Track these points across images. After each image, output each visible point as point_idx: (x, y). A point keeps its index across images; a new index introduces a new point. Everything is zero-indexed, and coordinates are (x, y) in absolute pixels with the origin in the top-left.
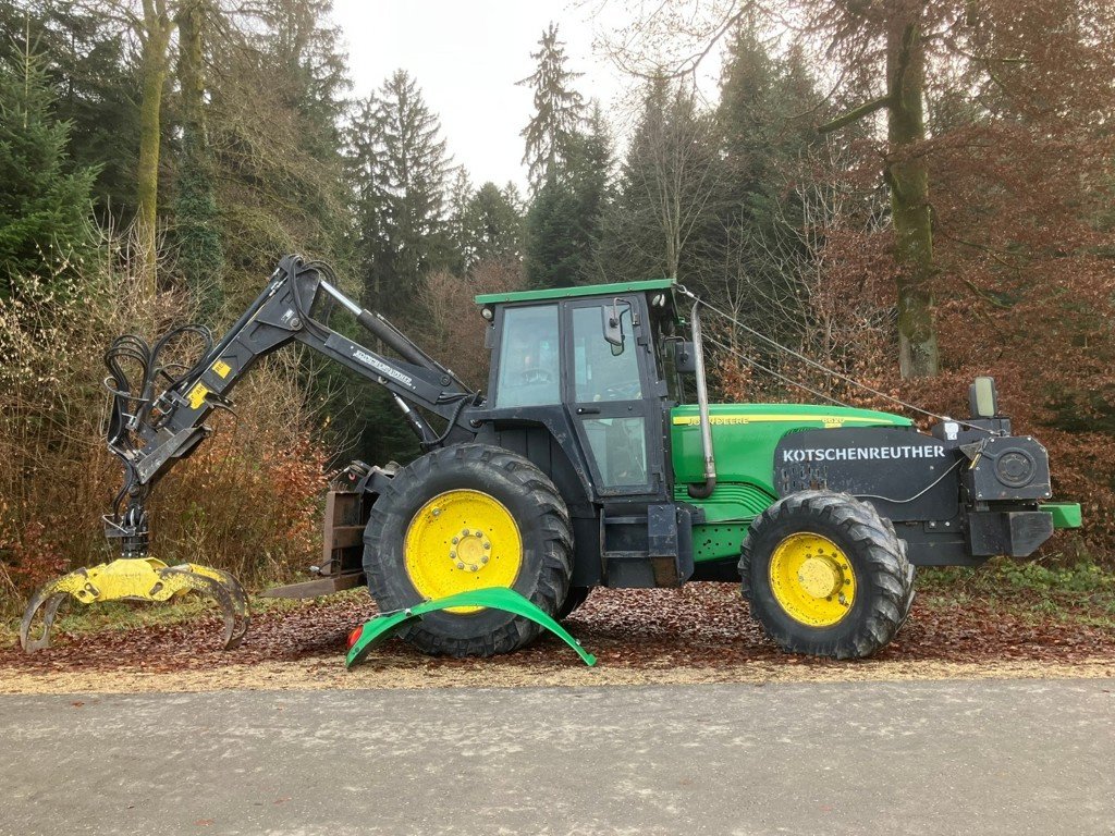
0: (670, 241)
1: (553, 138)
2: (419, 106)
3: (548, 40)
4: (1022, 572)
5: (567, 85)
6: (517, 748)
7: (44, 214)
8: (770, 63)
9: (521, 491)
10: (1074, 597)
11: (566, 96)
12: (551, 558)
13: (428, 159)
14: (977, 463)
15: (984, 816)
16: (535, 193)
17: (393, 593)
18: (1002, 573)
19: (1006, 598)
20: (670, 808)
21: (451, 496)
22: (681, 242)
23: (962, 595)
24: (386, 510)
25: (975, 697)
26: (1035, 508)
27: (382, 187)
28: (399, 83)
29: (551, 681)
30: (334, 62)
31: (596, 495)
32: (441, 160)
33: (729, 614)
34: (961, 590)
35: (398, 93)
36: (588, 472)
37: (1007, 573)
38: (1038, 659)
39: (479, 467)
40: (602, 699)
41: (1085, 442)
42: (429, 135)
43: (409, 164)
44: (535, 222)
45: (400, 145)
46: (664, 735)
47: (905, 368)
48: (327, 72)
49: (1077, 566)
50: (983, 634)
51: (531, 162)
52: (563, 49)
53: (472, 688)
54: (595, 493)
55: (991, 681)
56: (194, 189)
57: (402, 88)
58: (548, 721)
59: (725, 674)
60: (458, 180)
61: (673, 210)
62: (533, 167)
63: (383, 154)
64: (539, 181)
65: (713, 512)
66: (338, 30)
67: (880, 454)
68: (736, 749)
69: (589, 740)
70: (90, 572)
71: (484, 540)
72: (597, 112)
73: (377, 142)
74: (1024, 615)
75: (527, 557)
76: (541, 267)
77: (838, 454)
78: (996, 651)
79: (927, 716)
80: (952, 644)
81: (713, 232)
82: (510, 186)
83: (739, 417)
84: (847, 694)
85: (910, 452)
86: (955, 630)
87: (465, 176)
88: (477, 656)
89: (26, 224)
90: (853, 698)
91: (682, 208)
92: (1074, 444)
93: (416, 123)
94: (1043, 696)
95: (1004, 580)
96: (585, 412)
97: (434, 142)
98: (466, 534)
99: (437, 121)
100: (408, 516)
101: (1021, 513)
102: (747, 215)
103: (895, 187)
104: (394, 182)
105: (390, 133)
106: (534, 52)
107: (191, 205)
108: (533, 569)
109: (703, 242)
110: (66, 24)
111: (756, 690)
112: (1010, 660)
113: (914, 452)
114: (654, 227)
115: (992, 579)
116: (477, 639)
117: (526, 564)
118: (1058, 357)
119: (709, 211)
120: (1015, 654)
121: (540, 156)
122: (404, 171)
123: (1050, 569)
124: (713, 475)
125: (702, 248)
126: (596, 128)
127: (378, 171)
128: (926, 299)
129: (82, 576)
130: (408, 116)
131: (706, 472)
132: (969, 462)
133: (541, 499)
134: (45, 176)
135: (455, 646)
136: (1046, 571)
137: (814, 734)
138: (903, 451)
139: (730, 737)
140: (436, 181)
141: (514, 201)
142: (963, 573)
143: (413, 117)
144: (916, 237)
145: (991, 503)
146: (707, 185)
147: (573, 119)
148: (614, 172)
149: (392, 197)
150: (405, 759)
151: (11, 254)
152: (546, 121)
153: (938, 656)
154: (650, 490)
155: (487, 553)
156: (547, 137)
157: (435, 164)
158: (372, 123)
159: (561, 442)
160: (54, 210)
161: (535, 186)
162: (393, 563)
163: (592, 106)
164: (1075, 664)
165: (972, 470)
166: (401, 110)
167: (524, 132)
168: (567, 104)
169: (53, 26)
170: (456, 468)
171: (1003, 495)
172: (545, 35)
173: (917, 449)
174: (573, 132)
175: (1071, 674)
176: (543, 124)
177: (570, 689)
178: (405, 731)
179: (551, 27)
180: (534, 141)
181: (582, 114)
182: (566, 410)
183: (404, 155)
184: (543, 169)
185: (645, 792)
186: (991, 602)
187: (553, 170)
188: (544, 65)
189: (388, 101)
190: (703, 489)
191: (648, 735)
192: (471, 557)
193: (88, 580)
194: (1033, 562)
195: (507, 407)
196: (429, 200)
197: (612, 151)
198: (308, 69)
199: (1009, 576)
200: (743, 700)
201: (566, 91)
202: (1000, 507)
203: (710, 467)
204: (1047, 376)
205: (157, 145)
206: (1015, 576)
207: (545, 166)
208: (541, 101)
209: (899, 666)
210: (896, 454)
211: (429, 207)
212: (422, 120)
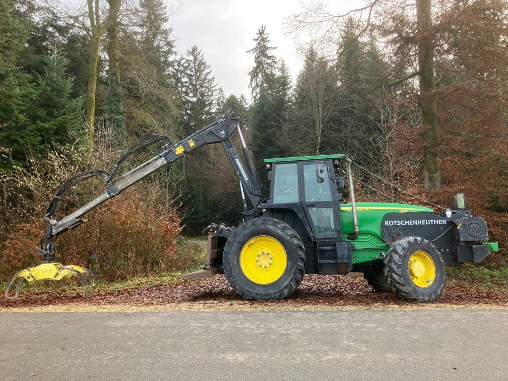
0: (317, 124)
1: (263, 76)
2: (203, 61)
3: (261, 33)
4: (478, 271)
5: (269, 53)
6: (300, 331)
7: (64, 117)
8: (360, 43)
9: (288, 238)
10: (500, 281)
11: (269, 58)
12: (299, 265)
13: (207, 85)
14: (460, 227)
15: (473, 351)
16: (255, 101)
17: (235, 275)
18: (470, 271)
19: (472, 281)
20: (363, 348)
21: (259, 238)
22: (322, 124)
23: (454, 280)
24: (234, 241)
25: (465, 315)
26: (481, 244)
27: (186, 97)
28: (194, 51)
29: (302, 309)
30: (169, 44)
31: (315, 239)
32: (212, 85)
33: (359, 286)
34: (453, 278)
35: (193, 55)
36: (311, 229)
37: (472, 271)
38: (487, 303)
39: (271, 227)
40: (324, 315)
41: (504, 216)
42: (207, 74)
43: (198, 87)
44: (255, 113)
45: (194, 78)
46: (352, 327)
47: (427, 184)
48: (166, 48)
49: (501, 268)
50: (465, 295)
51: (253, 87)
52: (267, 37)
53: (273, 311)
54: (314, 237)
55: (471, 311)
56: (114, 101)
57: (195, 53)
58: (308, 322)
59: (367, 308)
60: (219, 94)
61: (319, 110)
62: (254, 89)
63: (186, 82)
64: (256, 95)
65: (358, 245)
66: (170, 30)
67: (422, 223)
68: (380, 331)
69: (326, 328)
70: (31, 269)
71: (270, 256)
72: (283, 65)
73: (183, 77)
74: (480, 288)
75: (289, 264)
76: (258, 134)
77: (406, 223)
78: (471, 301)
79: (448, 321)
80: (453, 298)
81: (337, 120)
82: (242, 97)
83: (367, 208)
84: (417, 314)
85: (433, 222)
86: (453, 293)
87: (222, 92)
88: (267, 300)
89: (58, 121)
90: (419, 316)
91: (323, 109)
92: (499, 217)
93: (202, 69)
94: (491, 315)
95: (471, 274)
96: (309, 206)
97: (209, 77)
98: (263, 253)
99: (211, 68)
100: (242, 244)
101: (478, 246)
102: (352, 113)
103: (422, 108)
104: (191, 95)
105: (189, 73)
106: (255, 38)
107: (113, 109)
108: (292, 268)
109: (332, 124)
110: (55, 28)
111: (382, 313)
112: (476, 304)
113: (435, 222)
114: (310, 117)
115: (466, 274)
116: (268, 295)
117: (289, 267)
118: (492, 181)
119: (335, 110)
120: (478, 302)
121: (257, 84)
122: (196, 90)
123: (490, 269)
124: (357, 231)
125: (332, 127)
126: (283, 72)
127: (184, 90)
128: (436, 155)
129: (28, 271)
130: (198, 66)
131: (355, 229)
132: (456, 226)
133: (296, 242)
134: (63, 100)
135: (259, 296)
136: (488, 271)
137: (408, 327)
138: (430, 222)
139: (377, 328)
140: (210, 94)
141: (244, 103)
142: (454, 271)
143: (200, 66)
144: (431, 129)
145: (465, 242)
146: (334, 99)
147: (272, 68)
148: (291, 92)
149: (190, 102)
150: (261, 334)
151: (51, 134)
152: (260, 69)
153: (448, 302)
154: (335, 236)
155: (271, 261)
156: (260, 76)
157: (210, 87)
158: (182, 68)
159: (300, 217)
160: (68, 115)
161: (255, 97)
162: (235, 262)
163: (281, 62)
164: (502, 305)
165: (458, 230)
166: (195, 63)
167: (250, 73)
168: (269, 61)
169: (50, 29)
170: (263, 227)
171: (471, 239)
172: (259, 30)
173: (436, 221)
174: (272, 73)
175: (501, 308)
176: (258, 70)
177: (311, 312)
178: (256, 325)
179: (262, 27)
180: (254, 77)
181: (276, 66)
182: (302, 205)
183: (196, 83)
184: (258, 90)
185: (352, 344)
186: (466, 283)
187: (263, 90)
188: (259, 44)
189: (188, 59)
190: (353, 236)
191: (347, 327)
192: (264, 262)
193: (31, 272)
194: (483, 267)
195: (278, 203)
196: (207, 103)
197: (290, 82)
198: (158, 47)
199: (473, 272)
200: (378, 315)
201: (269, 55)
202: (469, 244)
203: (357, 227)
204: (488, 189)
205: (96, 82)
206: (476, 273)
207: (259, 88)
208: (258, 60)
209: (434, 305)
210: (428, 223)
211: (206, 106)
212: (204, 67)
